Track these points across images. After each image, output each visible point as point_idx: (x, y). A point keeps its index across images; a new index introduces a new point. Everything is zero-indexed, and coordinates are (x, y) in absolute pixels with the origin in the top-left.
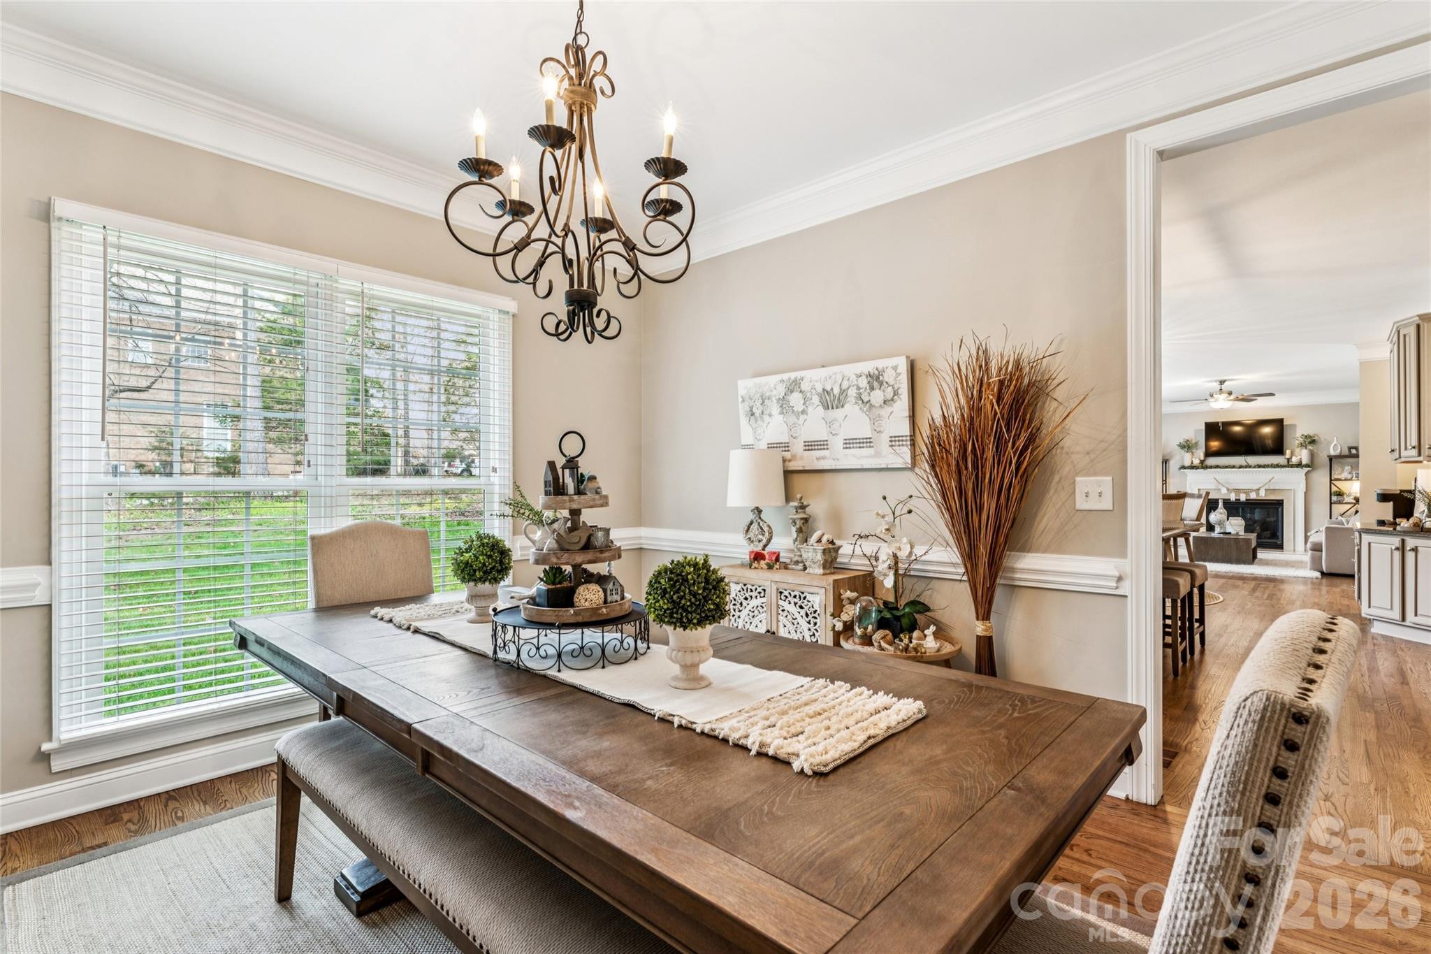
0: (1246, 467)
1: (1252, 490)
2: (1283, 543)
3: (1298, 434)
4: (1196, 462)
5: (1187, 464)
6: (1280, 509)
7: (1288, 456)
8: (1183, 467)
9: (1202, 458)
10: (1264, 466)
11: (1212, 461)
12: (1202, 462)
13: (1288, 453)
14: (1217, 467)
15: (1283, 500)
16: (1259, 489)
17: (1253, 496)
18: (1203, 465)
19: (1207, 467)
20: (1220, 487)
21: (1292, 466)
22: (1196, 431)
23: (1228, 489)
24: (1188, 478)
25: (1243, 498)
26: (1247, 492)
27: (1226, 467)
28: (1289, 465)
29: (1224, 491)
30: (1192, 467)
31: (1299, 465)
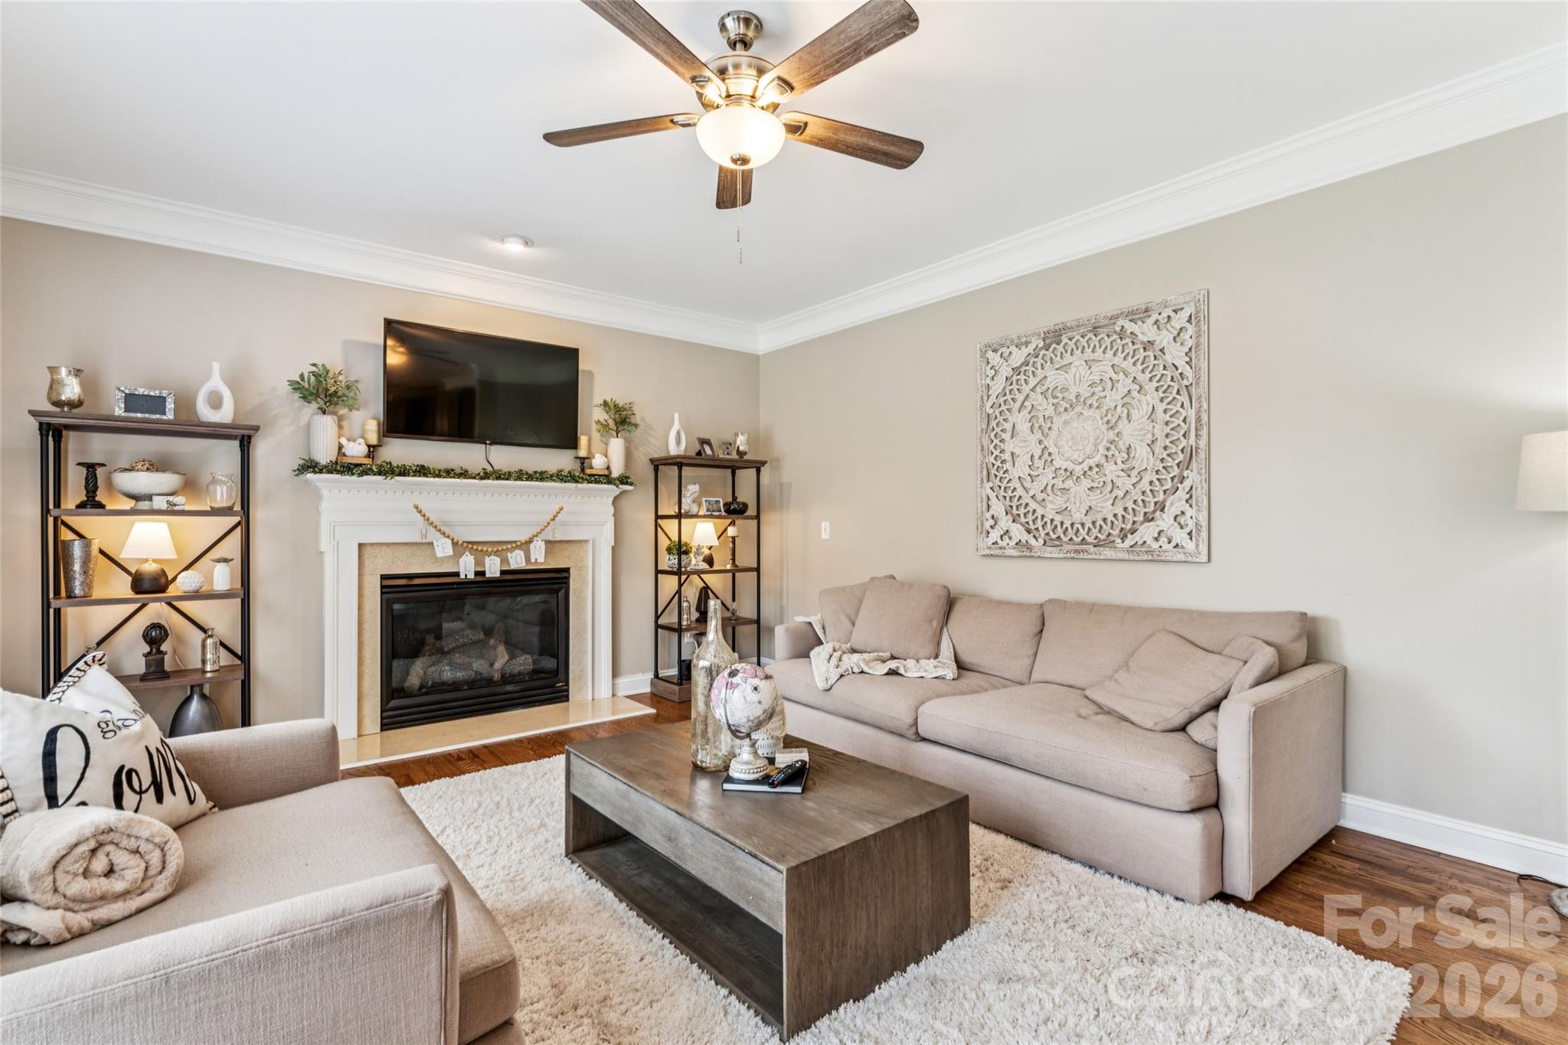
0: (486, 476)
1: (515, 545)
2: (567, 684)
3: (598, 400)
4: (356, 450)
5: (324, 454)
6: (561, 594)
7: (582, 452)
8: (310, 466)
9: (374, 440)
10: (541, 476)
11: (402, 450)
12: (372, 450)
13: (583, 440)
14: (422, 471)
15: (567, 570)
16: (530, 541)
17: (517, 561)
18: (372, 466)
19: (389, 471)
20: (433, 536)
21: (595, 479)
22: (349, 345)
23: (455, 544)
24: (325, 506)
25: (493, 568)
26: (500, 548)
27: (449, 473)
28: (583, 474)
29: (443, 548)
30: (343, 467)
31: (606, 478)
